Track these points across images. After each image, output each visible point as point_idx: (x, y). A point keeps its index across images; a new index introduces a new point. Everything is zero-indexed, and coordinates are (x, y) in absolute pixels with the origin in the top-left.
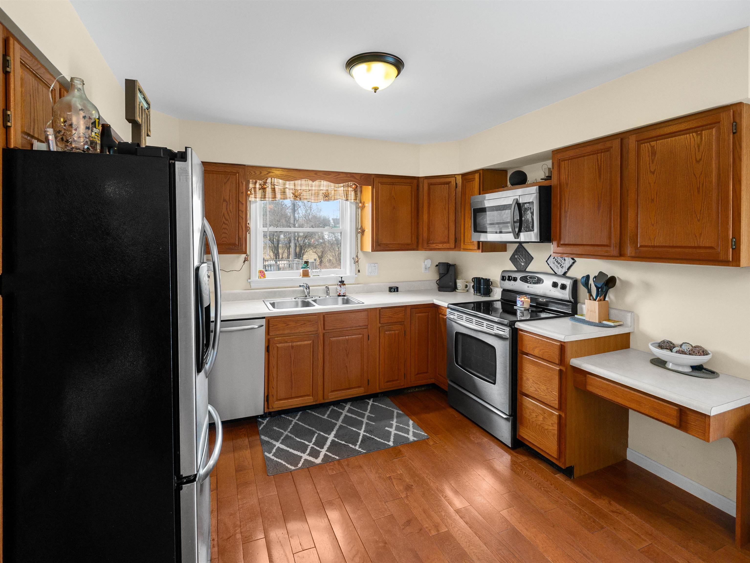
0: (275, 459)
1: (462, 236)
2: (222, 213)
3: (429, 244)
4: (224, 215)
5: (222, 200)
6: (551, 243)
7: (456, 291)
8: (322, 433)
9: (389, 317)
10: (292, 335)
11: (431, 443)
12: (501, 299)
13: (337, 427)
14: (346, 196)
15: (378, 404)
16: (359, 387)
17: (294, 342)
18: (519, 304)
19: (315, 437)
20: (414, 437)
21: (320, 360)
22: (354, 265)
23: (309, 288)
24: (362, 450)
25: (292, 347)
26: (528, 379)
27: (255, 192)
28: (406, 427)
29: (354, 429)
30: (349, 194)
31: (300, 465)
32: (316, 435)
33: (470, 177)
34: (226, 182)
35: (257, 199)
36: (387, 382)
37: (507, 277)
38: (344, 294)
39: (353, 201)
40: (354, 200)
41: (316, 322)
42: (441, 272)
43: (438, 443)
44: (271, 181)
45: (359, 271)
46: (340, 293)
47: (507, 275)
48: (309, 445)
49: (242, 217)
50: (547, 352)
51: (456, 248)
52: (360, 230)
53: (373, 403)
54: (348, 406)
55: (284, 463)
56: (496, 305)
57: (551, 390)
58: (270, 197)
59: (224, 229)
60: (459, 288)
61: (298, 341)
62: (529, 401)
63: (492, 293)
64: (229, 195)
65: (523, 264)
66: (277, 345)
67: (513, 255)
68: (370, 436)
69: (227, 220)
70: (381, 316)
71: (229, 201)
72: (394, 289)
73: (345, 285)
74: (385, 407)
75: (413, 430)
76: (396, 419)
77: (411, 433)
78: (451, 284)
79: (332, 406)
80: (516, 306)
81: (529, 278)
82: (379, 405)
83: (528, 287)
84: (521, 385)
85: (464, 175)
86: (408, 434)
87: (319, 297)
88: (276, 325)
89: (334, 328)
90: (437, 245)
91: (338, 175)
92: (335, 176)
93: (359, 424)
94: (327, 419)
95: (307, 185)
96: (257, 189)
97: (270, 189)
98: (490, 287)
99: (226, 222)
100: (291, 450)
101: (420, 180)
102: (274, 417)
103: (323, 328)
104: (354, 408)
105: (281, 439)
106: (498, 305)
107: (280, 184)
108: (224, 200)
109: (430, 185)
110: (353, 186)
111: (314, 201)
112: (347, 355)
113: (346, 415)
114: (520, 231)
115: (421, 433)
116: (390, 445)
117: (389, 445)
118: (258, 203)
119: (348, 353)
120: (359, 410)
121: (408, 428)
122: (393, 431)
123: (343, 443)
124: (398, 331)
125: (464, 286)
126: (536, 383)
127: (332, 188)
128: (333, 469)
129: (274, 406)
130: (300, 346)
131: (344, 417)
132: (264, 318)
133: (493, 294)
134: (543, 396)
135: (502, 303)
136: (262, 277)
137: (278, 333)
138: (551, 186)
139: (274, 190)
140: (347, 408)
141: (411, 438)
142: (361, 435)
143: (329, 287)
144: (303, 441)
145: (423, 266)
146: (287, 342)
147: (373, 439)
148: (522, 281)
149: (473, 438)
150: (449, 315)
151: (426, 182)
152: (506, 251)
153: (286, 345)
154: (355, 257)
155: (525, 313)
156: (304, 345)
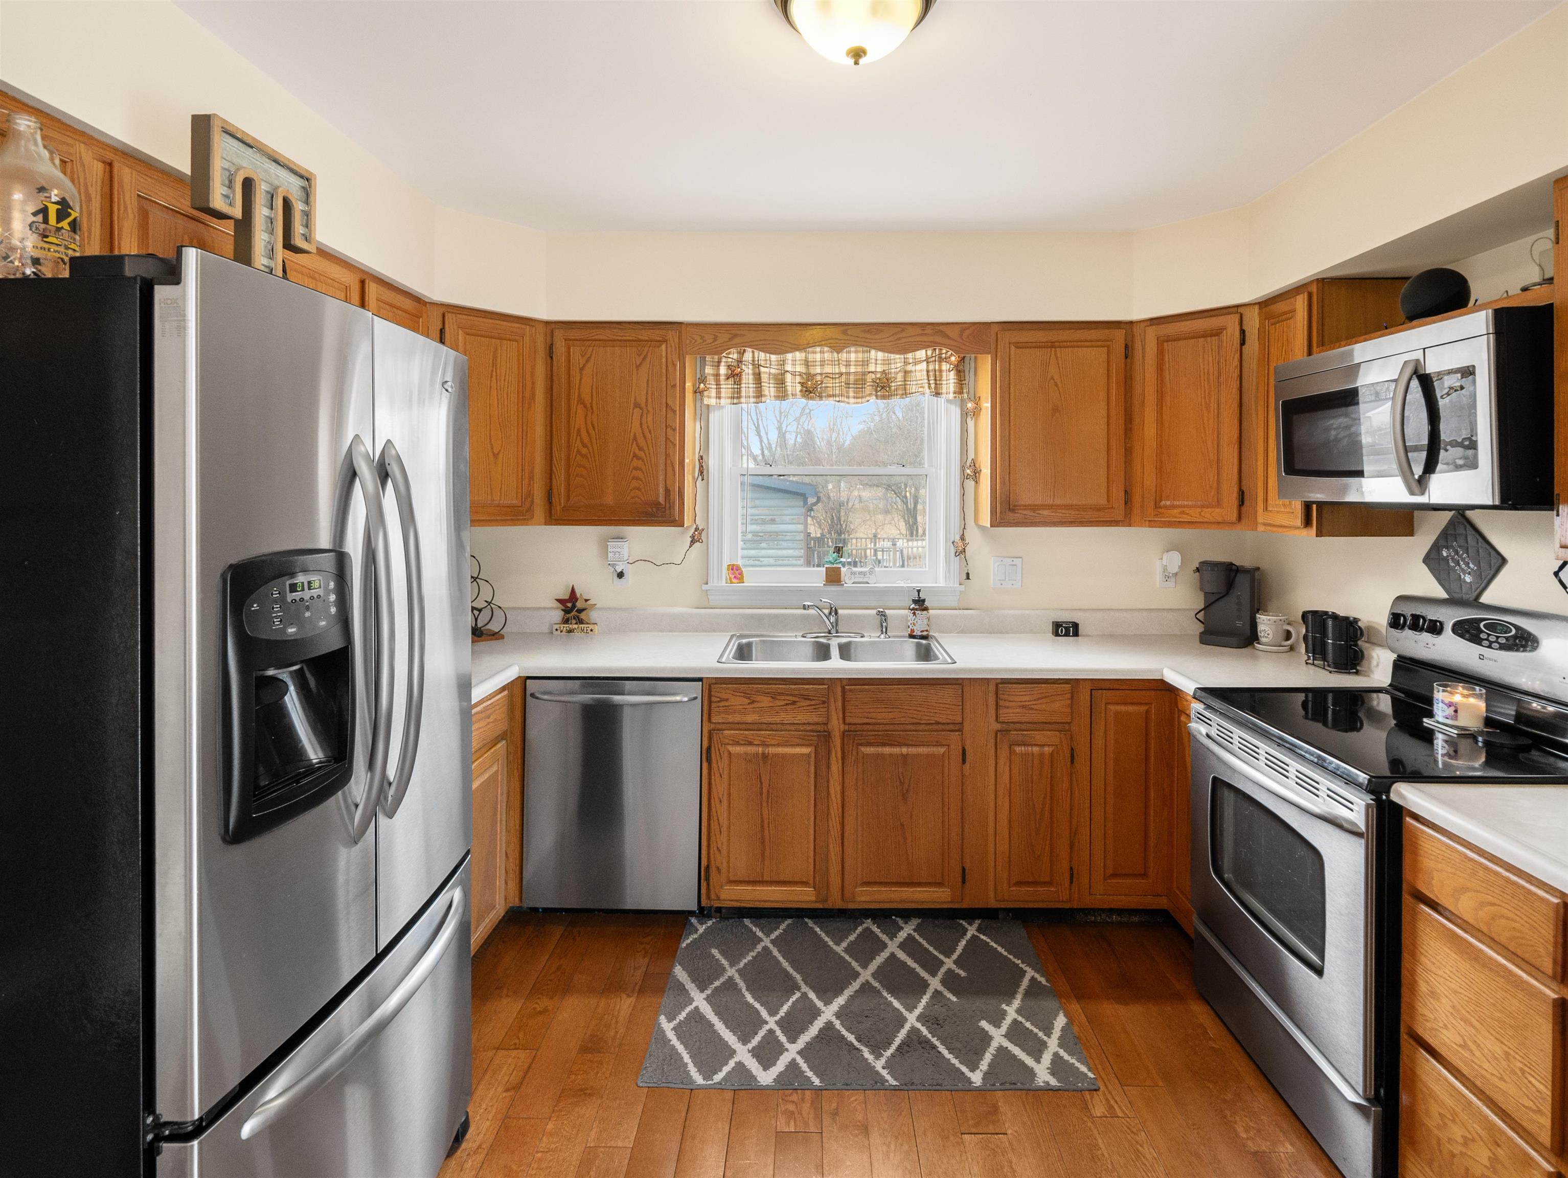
0: (675, 1042)
1: (1260, 485)
2: (632, 434)
3: (1160, 507)
4: (635, 438)
5: (632, 405)
6: (1553, 510)
7: (1254, 648)
8: (812, 995)
9: (1024, 707)
10: (764, 726)
11: (1099, 1110)
12: (1390, 685)
13: (856, 985)
14: (933, 386)
15: (988, 940)
16: (940, 884)
17: (768, 746)
18: (1441, 712)
19: (790, 1003)
20: (1053, 1074)
21: (833, 796)
22: (955, 562)
23: (836, 613)
24: (888, 1077)
25: (765, 756)
26: (1434, 994)
27: (718, 384)
28: (1041, 1034)
29: (896, 1004)
30: (944, 378)
31: (718, 1077)
32: (798, 995)
33: (1281, 307)
34: (641, 364)
35: (723, 401)
36: (1019, 883)
37: (1409, 619)
38: (925, 633)
39: (951, 396)
40: (955, 393)
41: (824, 702)
42: (1209, 589)
43: (1120, 1114)
44: (753, 357)
45: (968, 578)
46: (912, 631)
47: (1408, 610)
48: (766, 1023)
49: (672, 443)
50: (1507, 918)
51: (1243, 521)
52: (968, 471)
53: (976, 933)
54: (908, 930)
55: (686, 1058)
56: (1378, 704)
57: (1520, 1065)
58: (751, 394)
59: (636, 469)
60: (1263, 640)
61: (778, 745)
62: (1440, 1074)
63: (1364, 662)
64: (647, 393)
65: (1468, 579)
66: (730, 748)
67: (1436, 547)
68: (929, 1036)
69: (641, 449)
70: (1001, 703)
71: (646, 406)
72: (1067, 629)
73: (926, 609)
74: (1005, 953)
75: (1058, 1049)
76: (1022, 1000)
77: (1047, 1058)
78: (1239, 624)
79: (869, 920)
80: (1431, 715)
81: (1485, 626)
82: (992, 944)
83: (1481, 657)
84: (1412, 1007)
85: (1265, 304)
86: (1038, 1061)
87: (862, 637)
88: (727, 700)
89: (868, 721)
90: (1183, 513)
91: (901, 332)
92: (893, 335)
93: (914, 987)
94: (843, 954)
95: (837, 363)
96: (722, 378)
97: (751, 377)
98: (1360, 643)
99: (641, 454)
100: (719, 1026)
101: (1137, 330)
102: (727, 919)
103: (841, 720)
104: (921, 940)
105: (713, 986)
106: (1384, 704)
107: (773, 363)
108: (637, 405)
109: (1162, 341)
110: (953, 358)
111: (855, 400)
112: (905, 797)
113: (893, 955)
114: (1430, 467)
115: (1078, 1064)
116: (971, 1083)
117: (969, 1081)
118: (725, 411)
119: (907, 791)
120: (931, 949)
121: (1045, 1038)
122: (998, 1037)
123: (851, 1038)
124: (1051, 749)
125: (1281, 635)
126: (1466, 1021)
127: (899, 365)
128: (792, 1113)
129: (723, 896)
130: (784, 756)
131: (887, 959)
132: (700, 680)
133: (1369, 668)
134: (1488, 1076)
135: (1394, 700)
136: (734, 581)
137: (730, 718)
138: (1552, 305)
139: (758, 377)
140: (902, 935)
141: (1043, 1074)
142: (907, 1027)
143: (888, 612)
144: (757, 1005)
145: (1158, 569)
146: (750, 744)
147: (934, 1047)
148: (1462, 636)
149: (1246, 1131)
150: (1197, 722)
151: (1151, 335)
152: (1411, 534)
153: (751, 749)
154: (957, 538)
155: (1464, 745)
156: (794, 755)
